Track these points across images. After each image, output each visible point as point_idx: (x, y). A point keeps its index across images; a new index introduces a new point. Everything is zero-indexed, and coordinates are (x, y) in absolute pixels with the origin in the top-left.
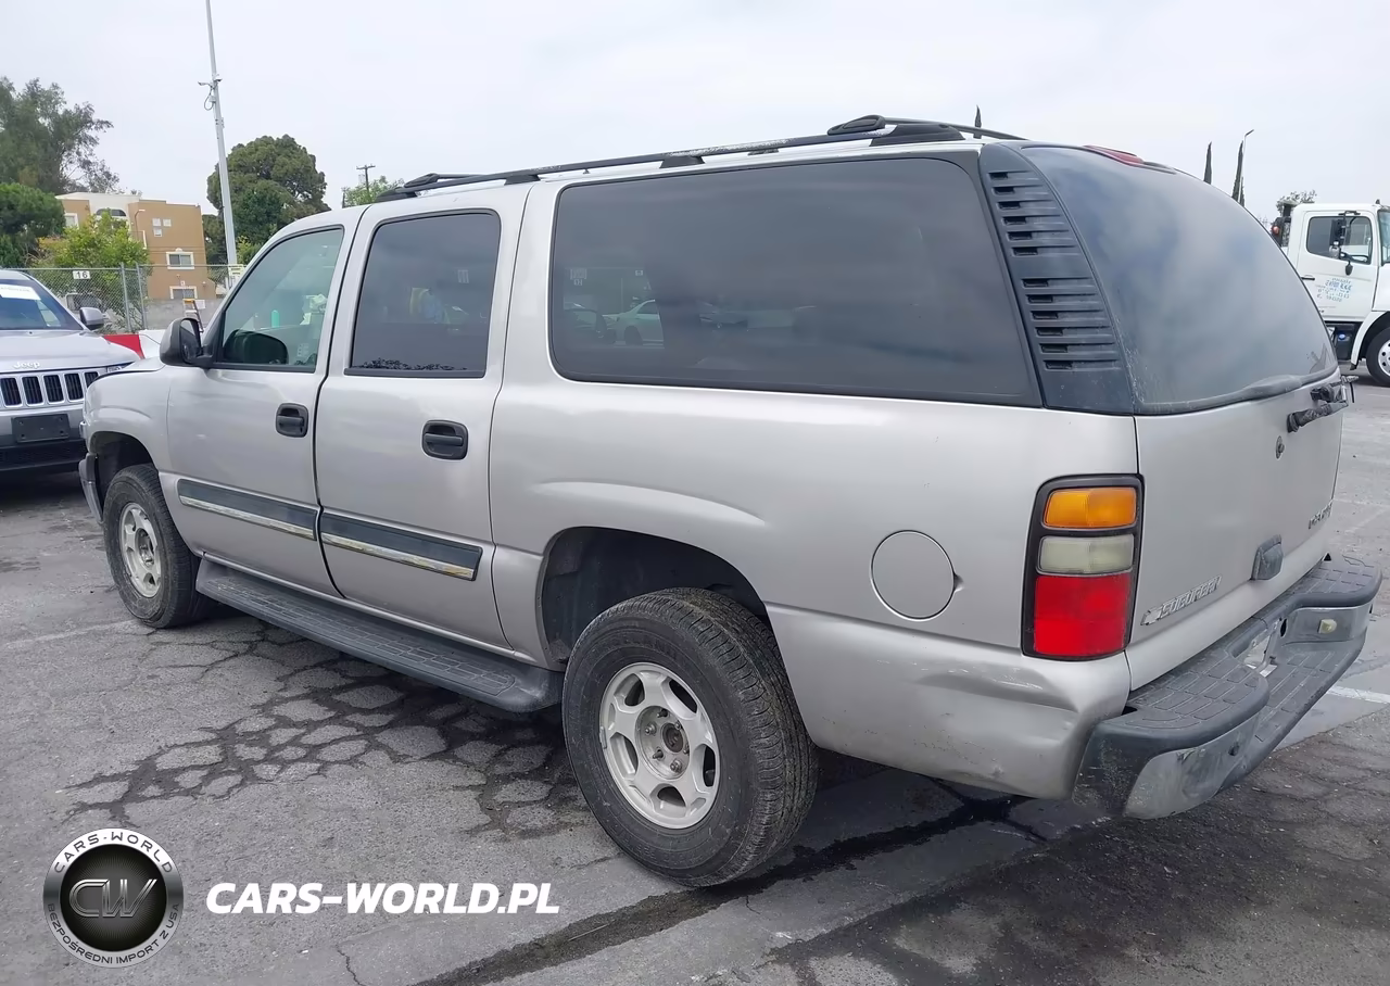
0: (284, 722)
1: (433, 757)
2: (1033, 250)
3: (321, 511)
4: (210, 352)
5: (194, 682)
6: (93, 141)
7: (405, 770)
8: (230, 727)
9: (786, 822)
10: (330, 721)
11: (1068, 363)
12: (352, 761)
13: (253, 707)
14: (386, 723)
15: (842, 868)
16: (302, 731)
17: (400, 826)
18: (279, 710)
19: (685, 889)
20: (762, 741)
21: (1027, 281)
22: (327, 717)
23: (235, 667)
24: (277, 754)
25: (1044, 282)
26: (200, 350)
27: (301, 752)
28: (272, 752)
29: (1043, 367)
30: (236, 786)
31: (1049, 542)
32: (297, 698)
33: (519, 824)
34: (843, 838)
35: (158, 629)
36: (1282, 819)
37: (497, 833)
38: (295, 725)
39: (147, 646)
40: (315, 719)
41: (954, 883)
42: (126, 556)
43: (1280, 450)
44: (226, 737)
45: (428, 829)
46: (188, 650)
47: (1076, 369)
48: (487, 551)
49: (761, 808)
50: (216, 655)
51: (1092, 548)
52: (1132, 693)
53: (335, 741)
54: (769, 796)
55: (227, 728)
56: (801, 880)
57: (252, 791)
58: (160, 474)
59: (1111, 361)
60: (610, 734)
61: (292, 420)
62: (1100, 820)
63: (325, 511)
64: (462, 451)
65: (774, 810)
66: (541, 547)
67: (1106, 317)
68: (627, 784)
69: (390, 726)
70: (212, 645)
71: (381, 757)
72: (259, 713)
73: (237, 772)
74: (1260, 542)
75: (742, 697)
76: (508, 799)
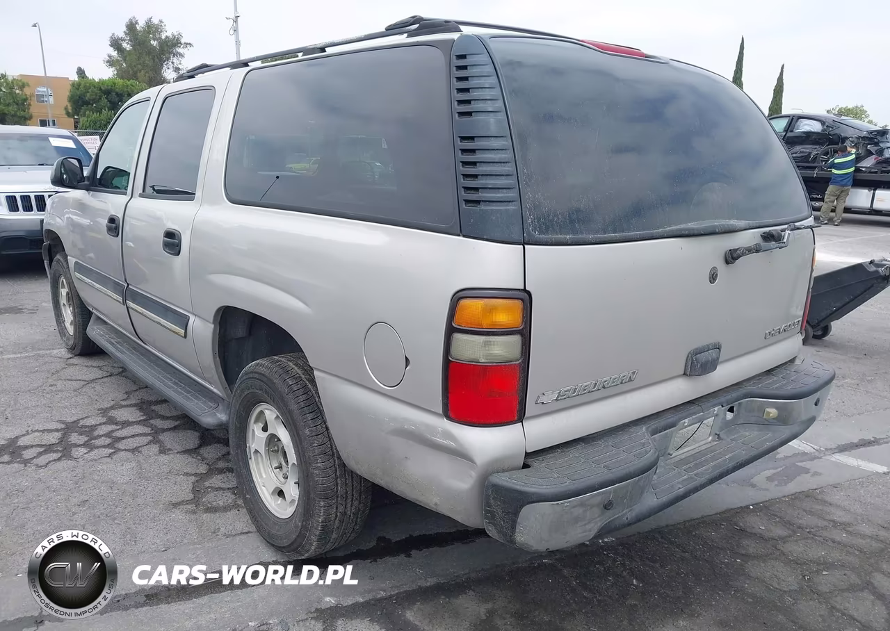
0: (111, 421)
1: (187, 452)
2: (469, 114)
3: (128, 286)
4: (88, 181)
5: (75, 391)
6: (182, 55)
7: (164, 459)
8: (77, 422)
9: (341, 522)
10: (138, 423)
11: (478, 202)
12: (135, 450)
13: (99, 410)
14: (173, 426)
15: (403, 555)
16: (118, 427)
17: (134, 497)
18: (113, 413)
19: (287, 559)
20: (319, 465)
21: (463, 138)
22: (139, 419)
23: (104, 383)
24: (93, 441)
25: (472, 138)
26: (83, 178)
27: (108, 441)
28: (91, 440)
29: (463, 205)
30: (55, 460)
31: (458, 337)
32: (130, 406)
33: (209, 502)
34: (416, 534)
35: (76, 355)
36: (743, 552)
37: (191, 507)
38: (116, 424)
39: (64, 365)
40: (130, 420)
41: (473, 575)
42: (63, 308)
43: (713, 278)
44: (70, 428)
45: (151, 500)
46: (85, 369)
47: (482, 207)
48: (192, 318)
49: (317, 511)
50: (99, 374)
51: (487, 344)
52: (528, 455)
53: (133, 436)
54: (322, 503)
55: (75, 422)
56: (369, 561)
57: (64, 464)
58: (69, 258)
59: (510, 201)
60: (253, 451)
61: (114, 226)
62: (606, 540)
63: (130, 286)
64: (178, 250)
65: (327, 515)
66: (211, 319)
67: (512, 167)
68: (261, 485)
69: (175, 428)
70: (100, 368)
71: (155, 448)
72: (101, 413)
73: (60, 451)
74: (695, 346)
75: (308, 433)
76: (213, 485)
